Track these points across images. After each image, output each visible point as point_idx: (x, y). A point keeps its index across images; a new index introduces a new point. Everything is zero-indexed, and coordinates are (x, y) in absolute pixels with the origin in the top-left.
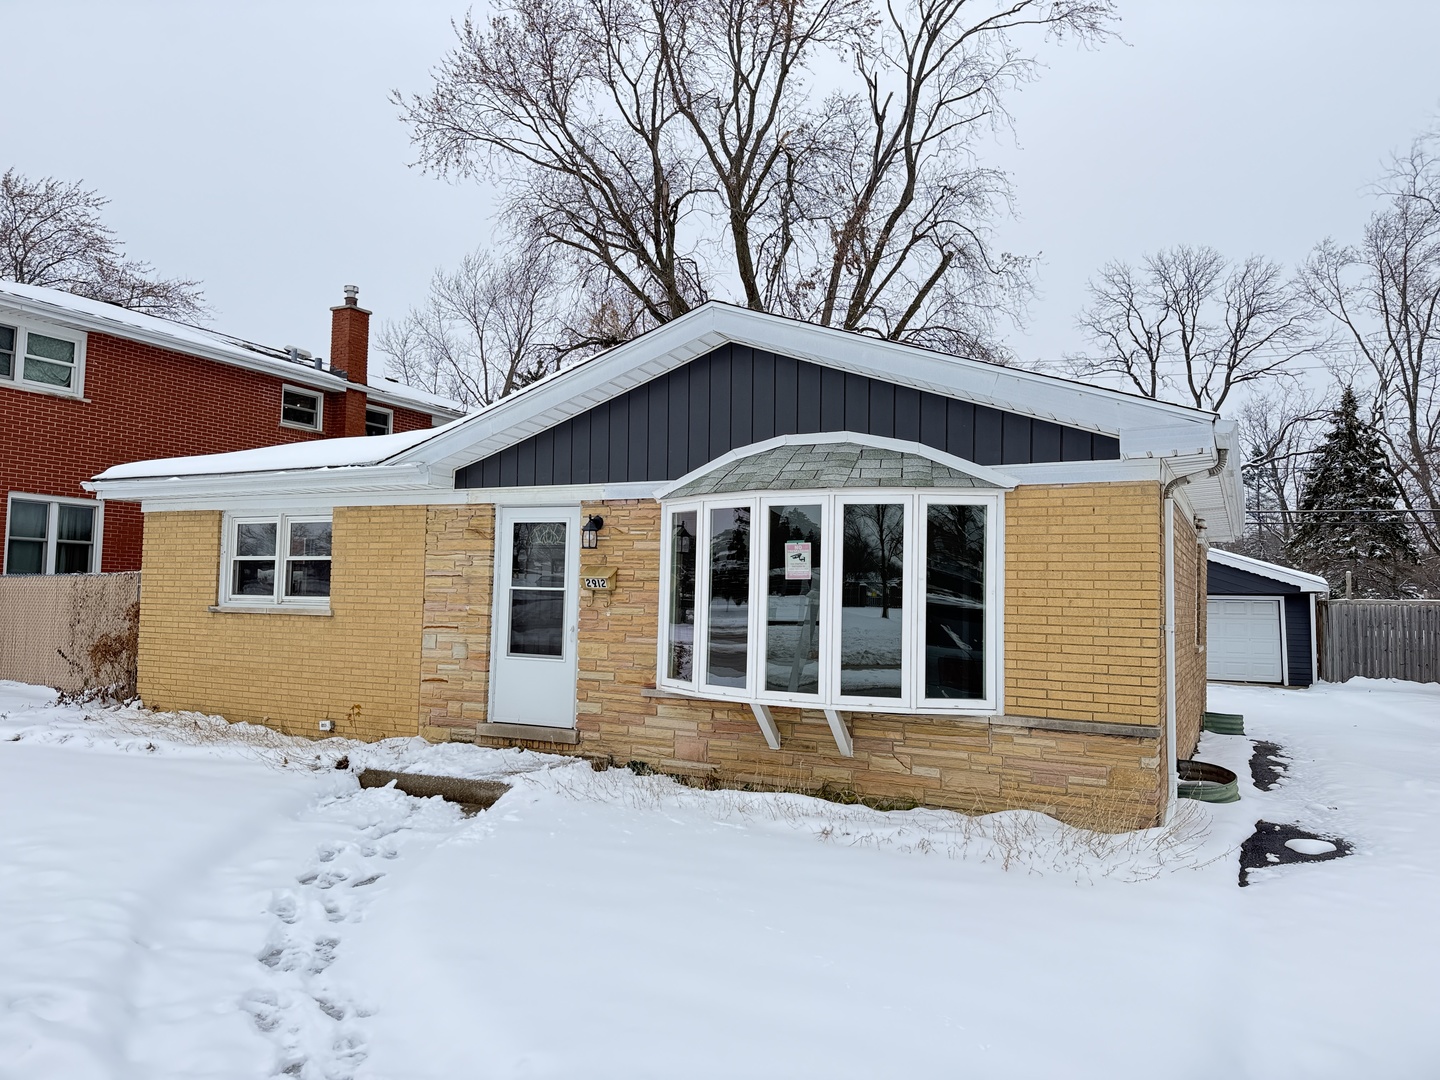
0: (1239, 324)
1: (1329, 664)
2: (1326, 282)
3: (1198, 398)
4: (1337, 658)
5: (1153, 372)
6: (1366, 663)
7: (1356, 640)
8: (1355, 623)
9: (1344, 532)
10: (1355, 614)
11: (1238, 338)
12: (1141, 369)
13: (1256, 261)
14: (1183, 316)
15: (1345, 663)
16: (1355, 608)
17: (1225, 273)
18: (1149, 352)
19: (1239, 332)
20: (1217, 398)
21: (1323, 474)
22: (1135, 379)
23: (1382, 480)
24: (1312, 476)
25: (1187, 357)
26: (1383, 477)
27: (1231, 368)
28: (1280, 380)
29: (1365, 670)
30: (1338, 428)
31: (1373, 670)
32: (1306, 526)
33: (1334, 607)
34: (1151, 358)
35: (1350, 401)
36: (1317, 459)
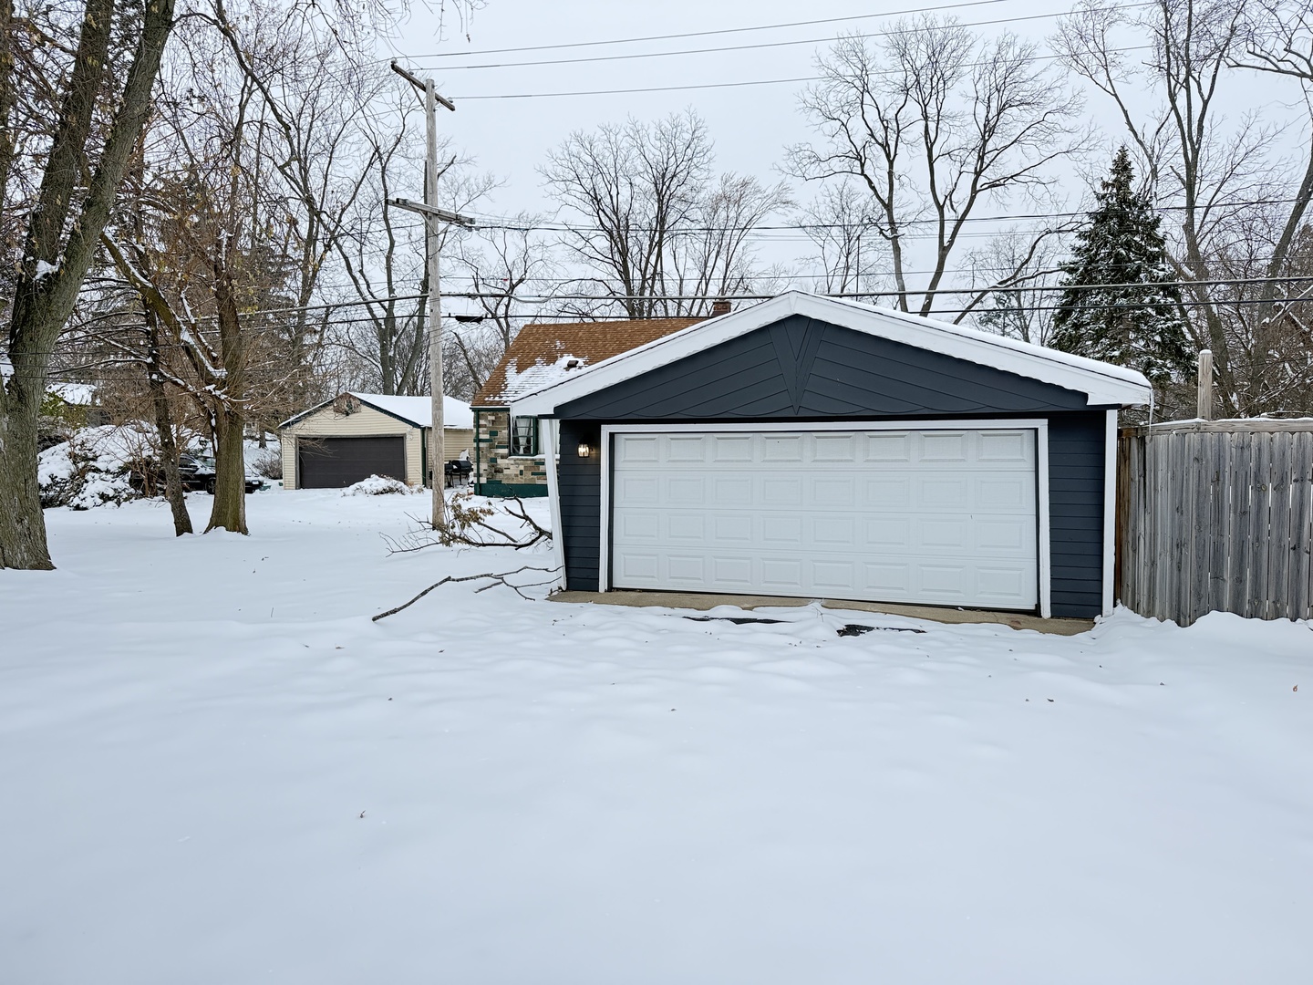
0: (987, 120)
1: (1143, 573)
2: (1091, 44)
3: (941, 208)
4: (1165, 563)
5: (890, 174)
6: (1239, 580)
7: (1219, 520)
8: (1217, 480)
9: (1111, 345)
10: (1220, 458)
11: (987, 138)
12: (877, 165)
13: (1008, 39)
14: (925, 106)
15: (1188, 579)
16: (1220, 441)
17: (974, 55)
18: (885, 146)
19: (989, 130)
20: (961, 210)
21: (1085, 269)
22: (870, 182)
23: (1161, 274)
24: (1071, 271)
25: (930, 156)
26: (1163, 270)
27: (978, 174)
28: (1031, 190)
29: (1238, 595)
30: (1108, 204)
31: (1256, 596)
32: (1062, 339)
33: (1164, 438)
34: (888, 155)
35: (1122, 167)
36: (1079, 249)
